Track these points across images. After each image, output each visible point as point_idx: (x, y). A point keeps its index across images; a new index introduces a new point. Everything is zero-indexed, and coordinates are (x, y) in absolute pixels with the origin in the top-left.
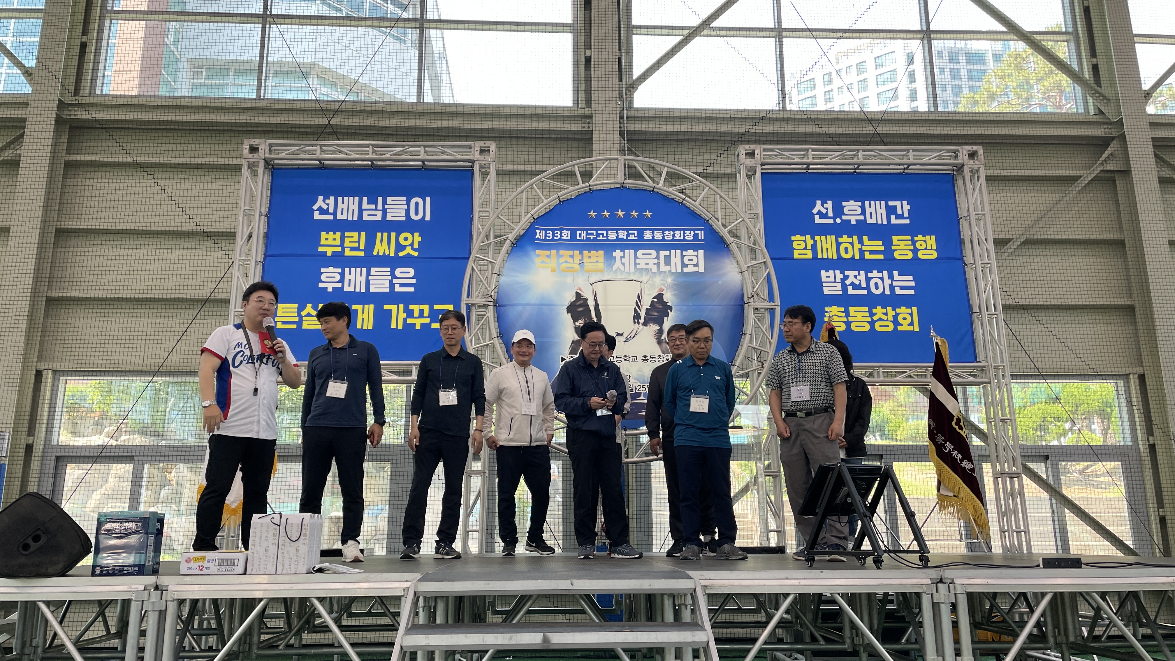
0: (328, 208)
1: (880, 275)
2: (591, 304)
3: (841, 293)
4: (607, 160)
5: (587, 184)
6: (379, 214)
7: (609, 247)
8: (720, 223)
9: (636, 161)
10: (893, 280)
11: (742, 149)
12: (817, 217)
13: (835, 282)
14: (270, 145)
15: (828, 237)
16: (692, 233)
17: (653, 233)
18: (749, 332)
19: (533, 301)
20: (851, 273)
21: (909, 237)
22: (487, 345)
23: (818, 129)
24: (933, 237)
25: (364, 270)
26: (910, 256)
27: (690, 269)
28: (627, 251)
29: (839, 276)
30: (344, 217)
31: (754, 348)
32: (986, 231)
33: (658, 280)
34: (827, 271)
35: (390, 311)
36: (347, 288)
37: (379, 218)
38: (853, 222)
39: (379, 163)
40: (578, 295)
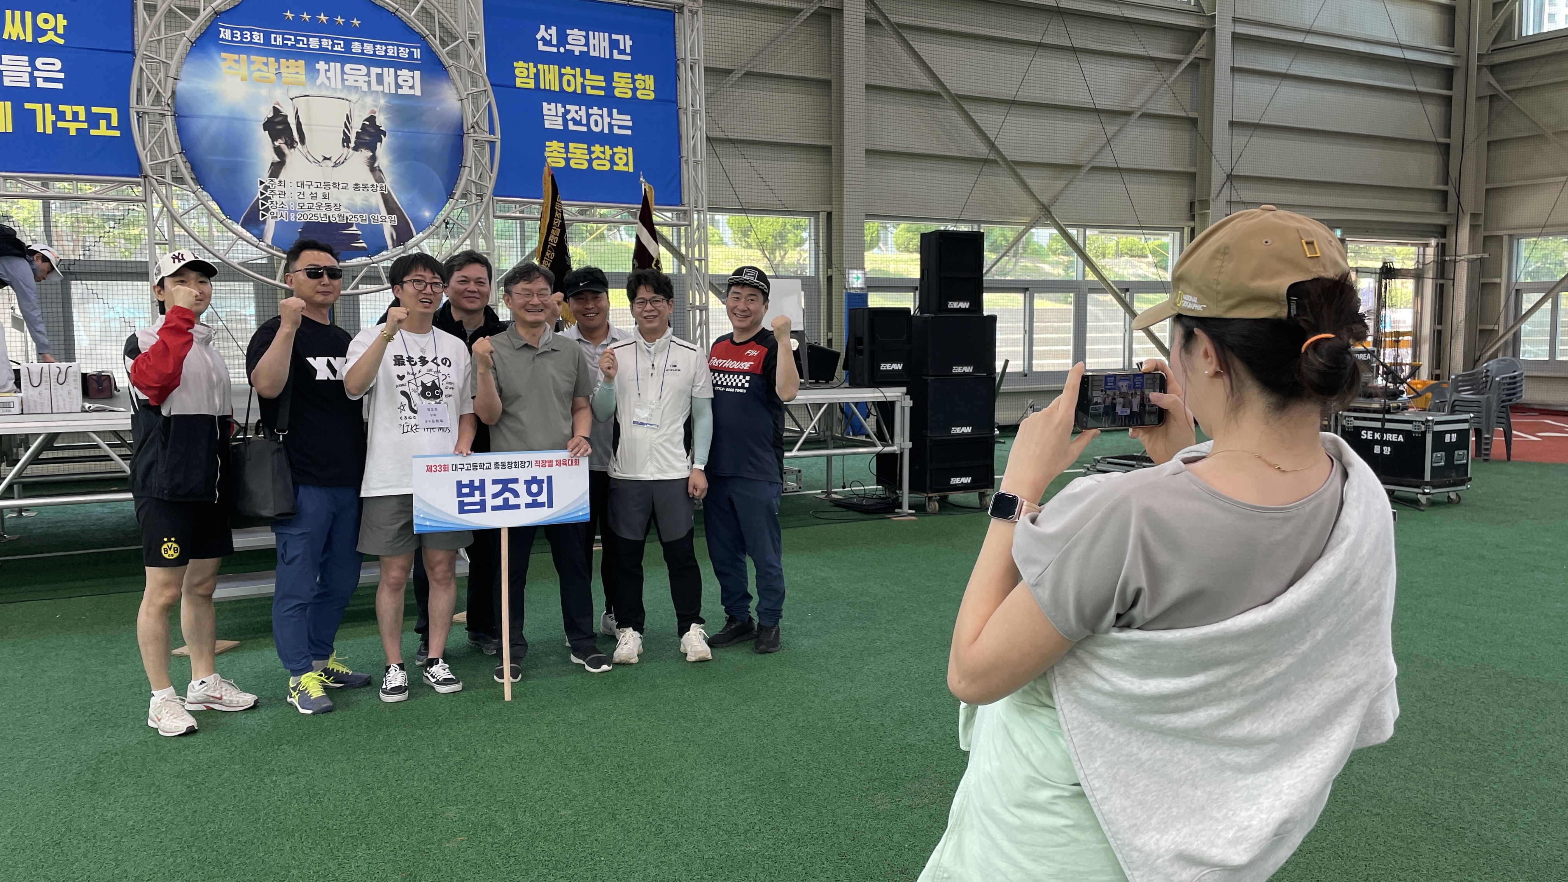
1: (600, 112)
2: (292, 122)
7: (311, 58)
8: (438, 42)
10: (612, 118)
15: (551, 66)
16: (407, 50)
18: (468, 164)
19: (221, 114)
21: (629, 75)
22: (167, 162)
24: (652, 77)
26: (629, 95)
28: (332, 64)
29: (561, 110)
31: (473, 182)
32: (699, 77)
34: (549, 104)
35: (33, 111)
38: (577, 53)
40: (276, 110)
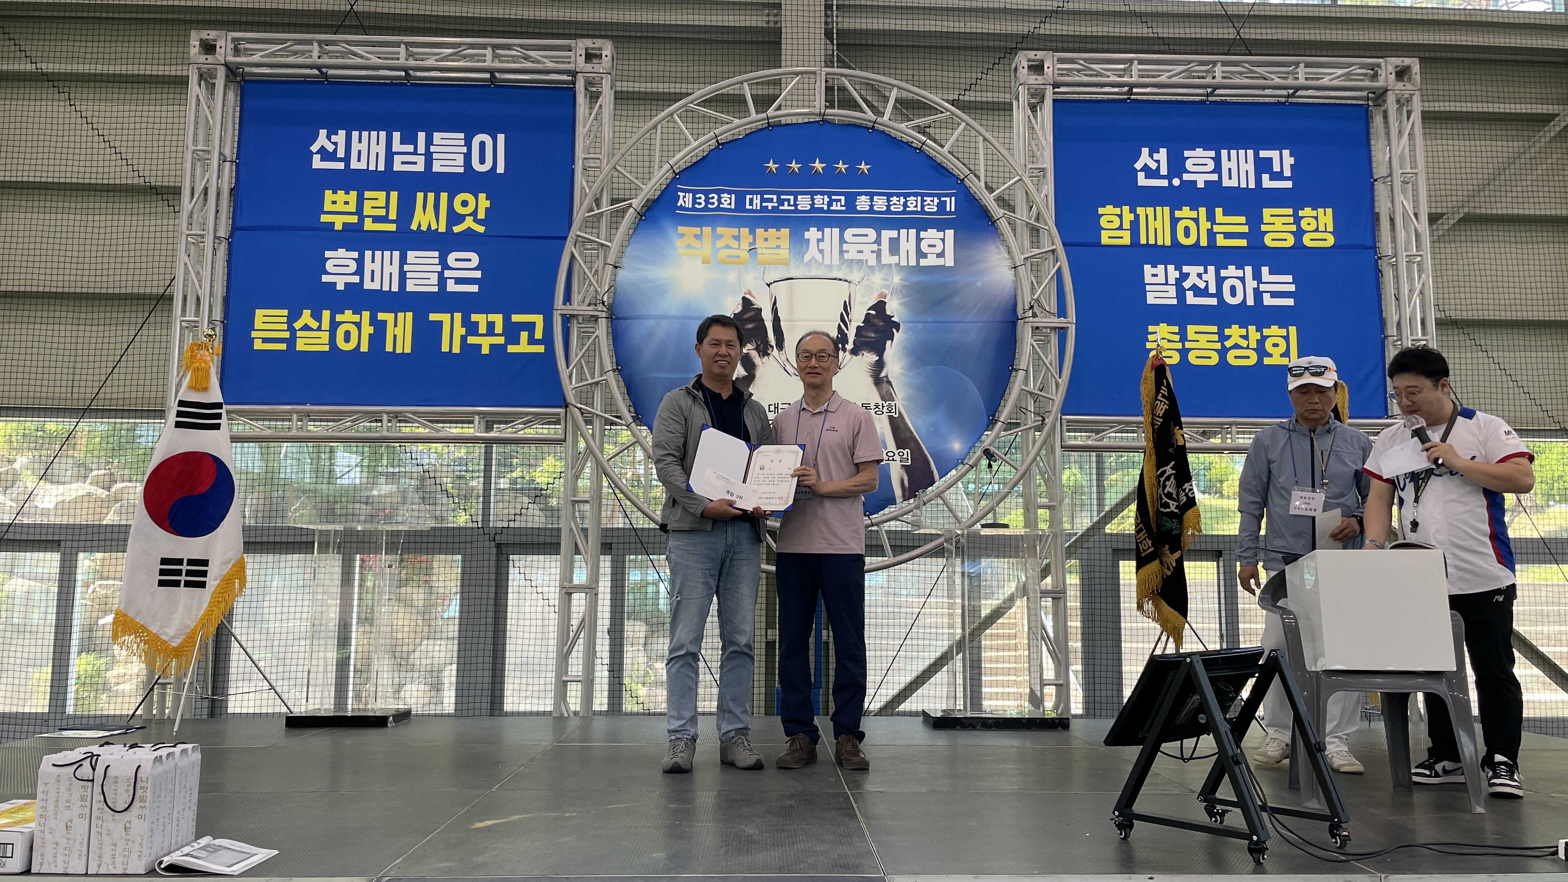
0: (335, 150)
1: (1240, 273)
2: (767, 316)
3: (1175, 302)
4: (797, 74)
5: (764, 115)
6: (421, 160)
7: (798, 223)
8: (982, 184)
9: (846, 76)
10: (1260, 281)
11: (1022, 59)
12: (1141, 176)
13: (1166, 284)
14: (234, 40)
15: (1159, 209)
16: (936, 200)
17: (872, 200)
18: (1023, 366)
19: (673, 312)
20: (1192, 270)
21: (1290, 211)
22: (597, 383)
23: (1145, 30)
24: (1329, 211)
25: (396, 254)
26: (1290, 241)
27: (931, 261)
28: (827, 231)
29: (1173, 274)
30: (362, 166)
31: (1031, 393)
32: (1416, 201)
33: (877, 279)
34: (1154, 266)
35: (440, 323)
36: (368, 285)
37: (420, 167)
38: (1201, 185)
39: (419, 74)
40: (746, 303)
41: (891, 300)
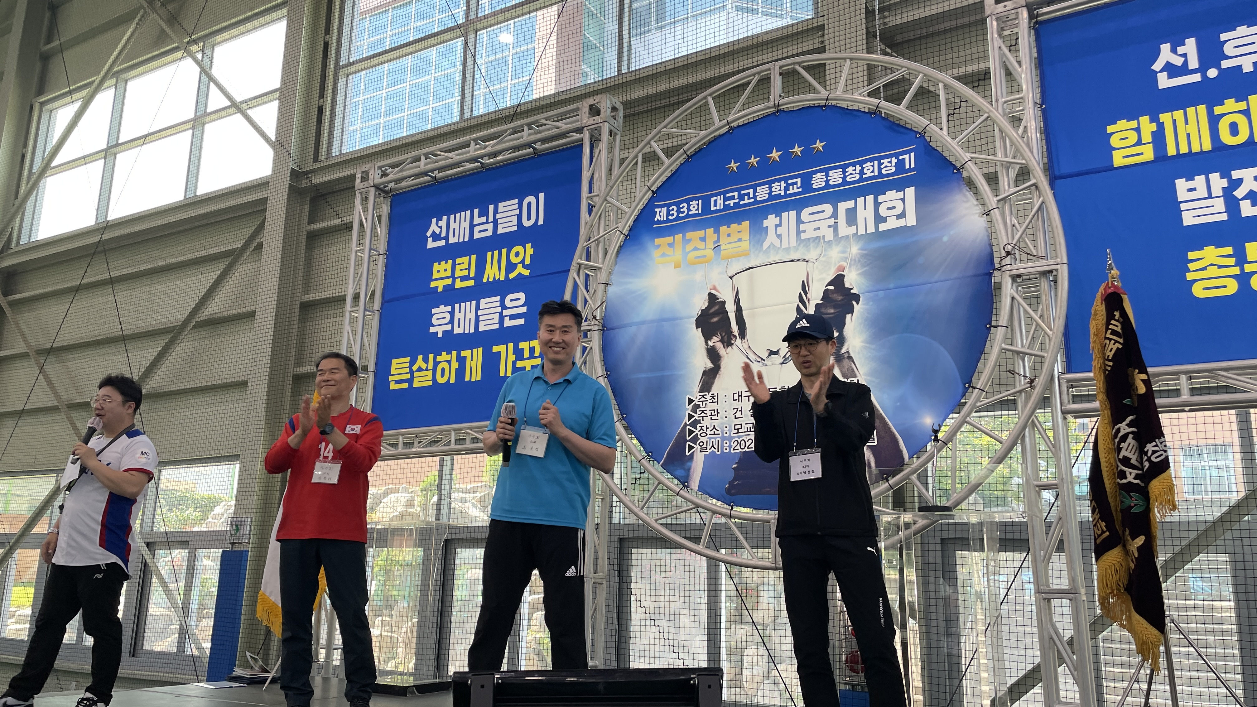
0: (441, 232)
2: (730, 308)
3: (1224, 217)
4: (754, 75)
5: (726, 121)
6: (490, 227)
7: (758, 214)
8: (945, 132)
9: (799, 63)
12: (1161, 77)
13: (1210, 197)
15: (1191, 110)
16: (894, 160)
17: (827, 175)
18: (1003, 321)
19: (651, 317)
20: (1249, 173)
25: (474, 303)
27: (892, 223)
28: (784, 215)
29: (1219, 183)
30: (455, 240)
33: (835, 253)
34: (1190, 178)
35: (499, 353)
36: (457, 331)
37: (488, 233)
40: (712, 298)
41: (850, 271)
